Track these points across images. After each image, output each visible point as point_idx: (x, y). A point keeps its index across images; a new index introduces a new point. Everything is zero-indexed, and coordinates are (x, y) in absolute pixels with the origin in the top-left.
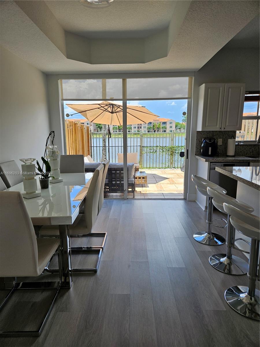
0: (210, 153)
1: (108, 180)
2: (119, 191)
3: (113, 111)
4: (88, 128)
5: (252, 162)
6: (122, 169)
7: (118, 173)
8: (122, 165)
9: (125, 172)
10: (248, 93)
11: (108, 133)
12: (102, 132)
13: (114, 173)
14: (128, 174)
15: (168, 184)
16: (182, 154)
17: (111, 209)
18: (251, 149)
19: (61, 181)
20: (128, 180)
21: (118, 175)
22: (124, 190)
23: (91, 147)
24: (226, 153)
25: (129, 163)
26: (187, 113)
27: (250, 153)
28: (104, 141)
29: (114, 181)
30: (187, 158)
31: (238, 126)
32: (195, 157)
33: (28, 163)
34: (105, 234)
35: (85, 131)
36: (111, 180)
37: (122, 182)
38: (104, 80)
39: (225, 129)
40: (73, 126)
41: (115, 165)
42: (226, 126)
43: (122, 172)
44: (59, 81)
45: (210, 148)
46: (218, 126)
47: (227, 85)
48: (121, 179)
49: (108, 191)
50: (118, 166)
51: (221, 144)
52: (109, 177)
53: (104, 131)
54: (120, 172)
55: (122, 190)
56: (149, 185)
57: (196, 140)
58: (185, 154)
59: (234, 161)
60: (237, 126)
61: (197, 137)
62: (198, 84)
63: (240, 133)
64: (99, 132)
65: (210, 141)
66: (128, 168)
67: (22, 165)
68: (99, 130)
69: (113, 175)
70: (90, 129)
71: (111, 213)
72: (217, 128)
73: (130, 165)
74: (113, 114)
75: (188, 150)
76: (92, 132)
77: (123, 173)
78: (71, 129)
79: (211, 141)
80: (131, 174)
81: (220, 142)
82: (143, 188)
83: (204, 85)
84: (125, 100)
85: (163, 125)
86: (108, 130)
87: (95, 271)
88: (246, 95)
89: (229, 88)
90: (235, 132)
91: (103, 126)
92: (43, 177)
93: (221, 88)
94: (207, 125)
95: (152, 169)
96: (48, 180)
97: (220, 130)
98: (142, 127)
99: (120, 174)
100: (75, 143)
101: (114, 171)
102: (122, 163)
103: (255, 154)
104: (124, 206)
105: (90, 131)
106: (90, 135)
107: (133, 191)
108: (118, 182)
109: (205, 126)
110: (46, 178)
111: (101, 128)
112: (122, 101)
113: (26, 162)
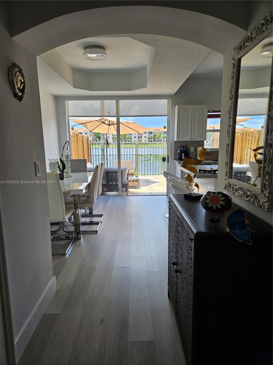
0: (183, 158)
1: (105, 181)
2: (115, 190)
3: (110, 123)
4: (88, 138)
6: (117, 172)
7: (114, 176)
8: (117, 169)
9: (119, 175)
10: (212, 112)
11: (106, 143)
12: (101, 142)
13: (110, 176)
14: (122, 176)
15: (157, 186)
16: (164, 159)
17: (108, 202)
18: (216, 155)
19: (71, 177)
20: (122, 181)
21: (114, 177)
22: (119, 188)
23: (91, 155)
24: (197, 158)
25: (122, 167)
26: (167, 127)
27: (215, 158)
28: (103, 150)
29: (111, 182)
30: (168, 162)
31: (204, 137)
32: (174, 161)
33: (53, 161)
34: (103, 215)
35: (85, 141)
36: (109, 181)
37: (117, 183)
38: (102, 101)
39: (194, 139)
40: (75, 137)
41: (111, 169)
42: (194, 137)
43: (117, 174)
44: (66, 102)
45: (183, 154)
46: (188, 137)
47: (194, 107)
48: (116, 180)
49: (106, 190)
50: (114, 169)
51: (193, 151)
52: (106, 179)
53: (102, 141)
54: (116, 174)
55: (117, 190)
56: (141, 187)
57: (174, 148)
58: (166, 159)
61: (175, 146)
62: (174, 105)
63: (207, 142)
64: (98, 142)
65: (183, 148)
66: (122, 171)
67: (49, 163)
68: (98, 140)
69: (110, 177)
70: (89, 139)
71: (108, 204)
72: (187, 139)
73: (123, 169)
74: (110, 126)
75: (168, 156)
76: (91, 142)
77: (117, 176)
78: (74, 139)
80: (124, 176)
81: (192, 149)
82: (136, 189)
83: (177, 106)
84: (118, 116)
85: (164, 135)
86: (106, 140)
87: (97, 232)
88: (208, 114)
89: (196, 109)
90: (203, 142)
91: (102, 137)
92: (60, 172)
93: (190, 109)
94: (180, 136)
95: (147, 176)
96: (64, 174)
97: (191, 140)
98: (143, 137)
99: (116, 176)
100: (77, 152)
101: (110, 173)
102: (117, 167)
104: (119, 200)
105: (89, 141)
106: (89, 145)
107: (127, 190)
108: (114, 183)
109: (179, 137)
110: (62, 173)
111: (100, 138)
112: (116, 118)
113: (52, 161)
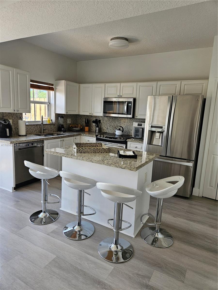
0: (8, 135)
5: (46, 140)
18: (35, 129)
39: (18, 111)
42: (18, 109)
46: (12, 108)
47: (16, 70)
59: (34, 141)
60: (27, 109)
63: (26, 114)
72: (11, 110)
79: (6, 123)
89: (17, 73)
90: (22, 114)
93: (10, 72)
94: (1, 106)
97: (14, 112)
103: (38, 132)
